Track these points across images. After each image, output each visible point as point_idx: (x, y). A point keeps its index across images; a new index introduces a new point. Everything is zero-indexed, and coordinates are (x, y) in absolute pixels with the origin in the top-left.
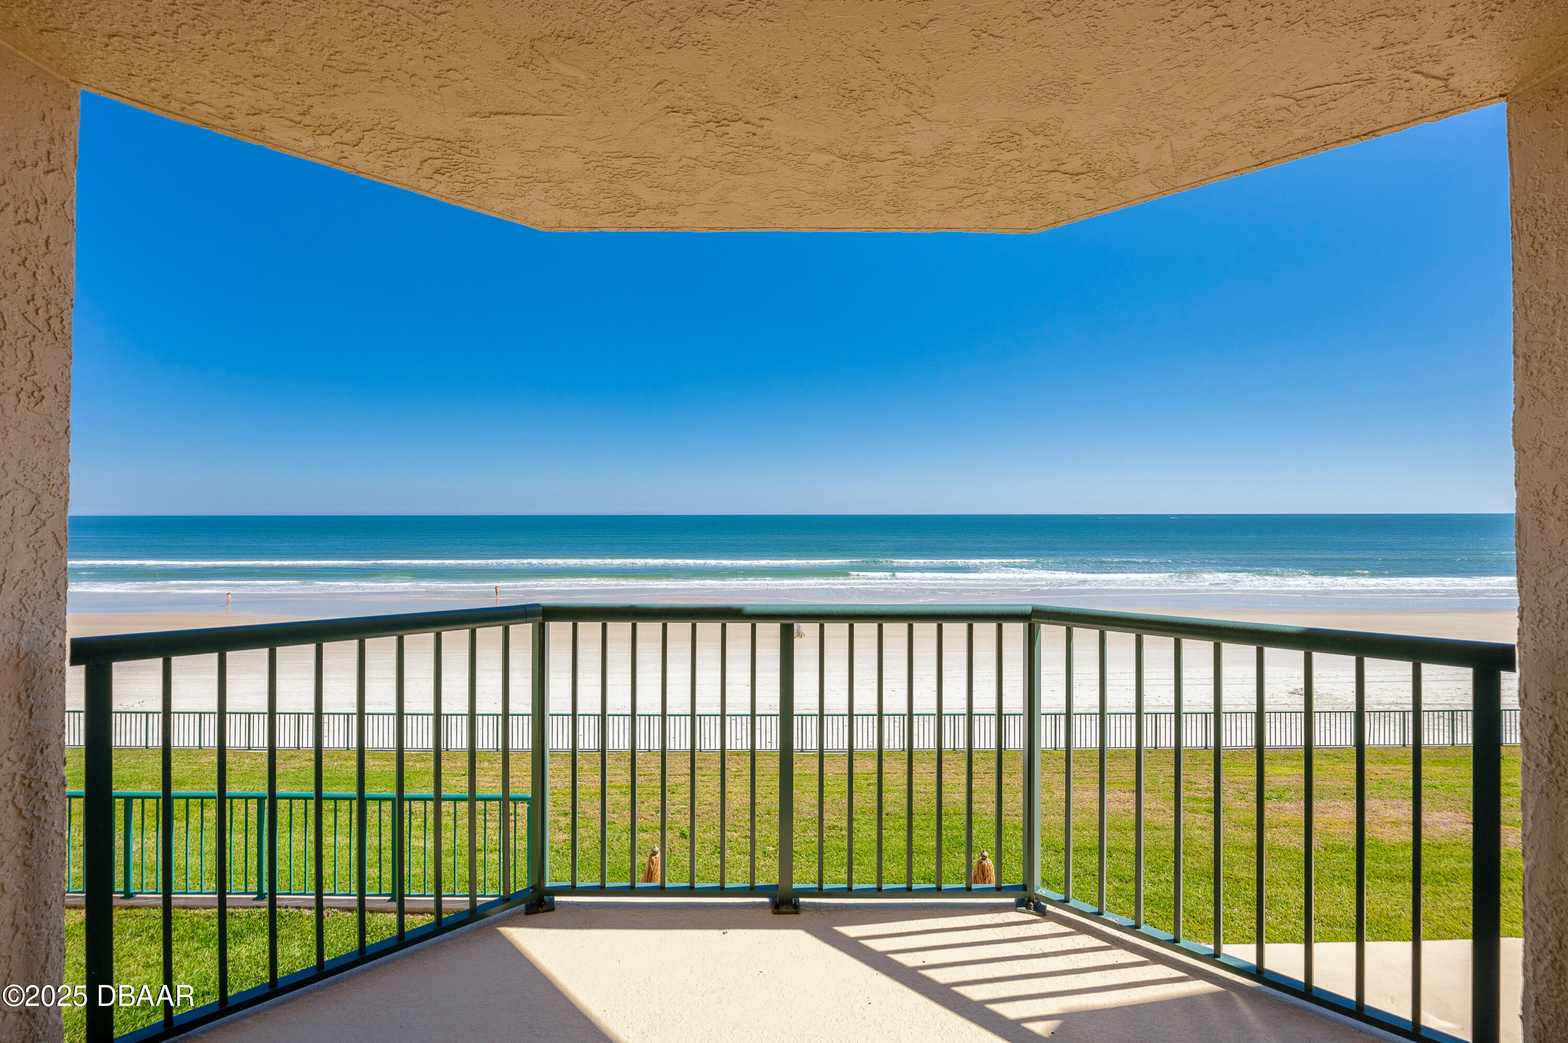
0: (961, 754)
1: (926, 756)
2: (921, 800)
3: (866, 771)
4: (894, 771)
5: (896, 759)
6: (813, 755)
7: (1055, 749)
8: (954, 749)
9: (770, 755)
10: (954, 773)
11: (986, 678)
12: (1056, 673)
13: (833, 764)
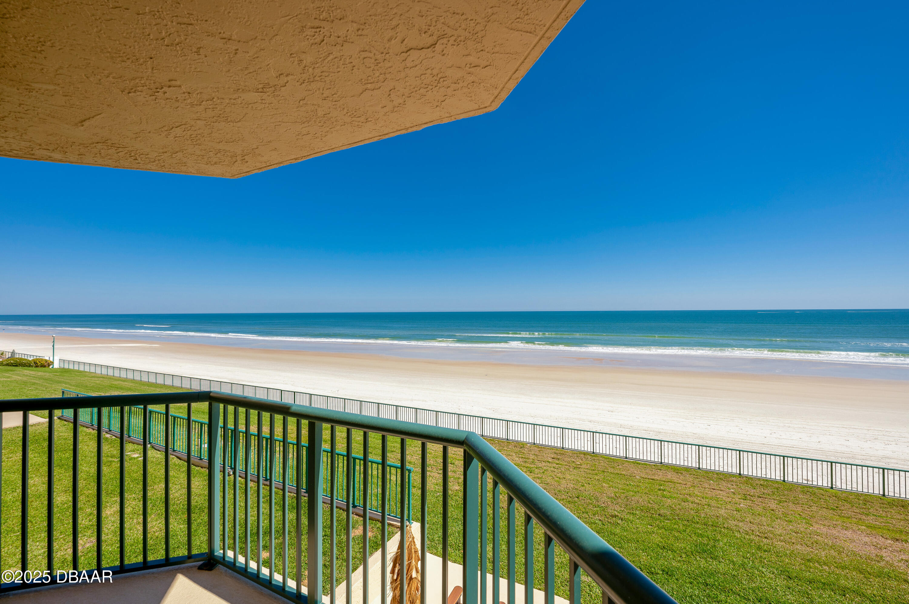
0: (745, 479)
1: (715, 476)
2: (691, 509)
3: (664, 479)
4: (685, 483)
5: (690, 474)
6: (633, 462)
7: (832, 488)
8: (740, 474)
9: (604, 458)
10: (732, 492)
11: (787, 425)
12: (852, 427)
13: (643, 471)
